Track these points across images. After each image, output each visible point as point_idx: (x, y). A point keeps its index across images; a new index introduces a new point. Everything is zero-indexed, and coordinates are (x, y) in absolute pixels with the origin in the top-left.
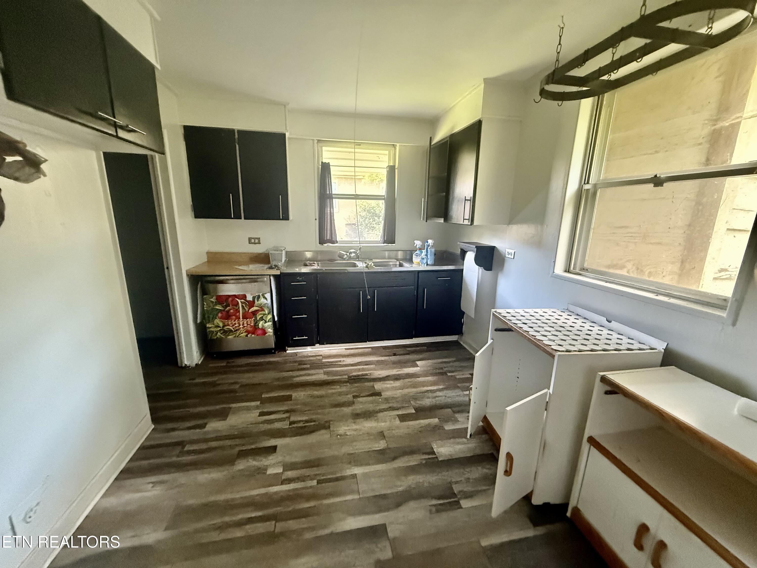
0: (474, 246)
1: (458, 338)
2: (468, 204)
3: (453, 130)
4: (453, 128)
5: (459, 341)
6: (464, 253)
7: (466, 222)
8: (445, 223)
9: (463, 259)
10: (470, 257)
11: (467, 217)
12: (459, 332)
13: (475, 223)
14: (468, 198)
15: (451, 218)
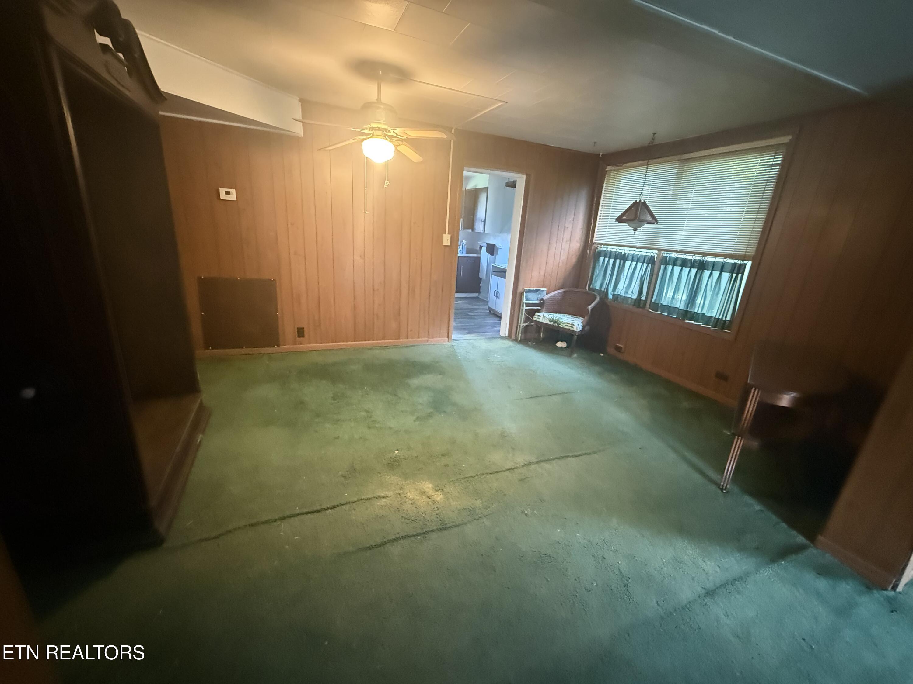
0: (486, 243)
1: (478, 295)
2: (483, 223)
3: (476, 187)
4: (476, 186)
5: (479, 297)
6: (481, 247)
7: (482, 232)
8: (472, 232)
9: (481, 250)
10: (484, 249)
11: (482, 229)
12: (478, 291)
13: (485, 232)
14: (483, 220)
15: (475, 229)
